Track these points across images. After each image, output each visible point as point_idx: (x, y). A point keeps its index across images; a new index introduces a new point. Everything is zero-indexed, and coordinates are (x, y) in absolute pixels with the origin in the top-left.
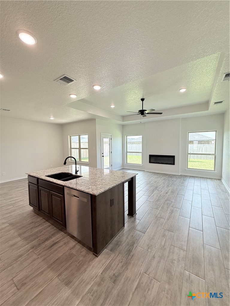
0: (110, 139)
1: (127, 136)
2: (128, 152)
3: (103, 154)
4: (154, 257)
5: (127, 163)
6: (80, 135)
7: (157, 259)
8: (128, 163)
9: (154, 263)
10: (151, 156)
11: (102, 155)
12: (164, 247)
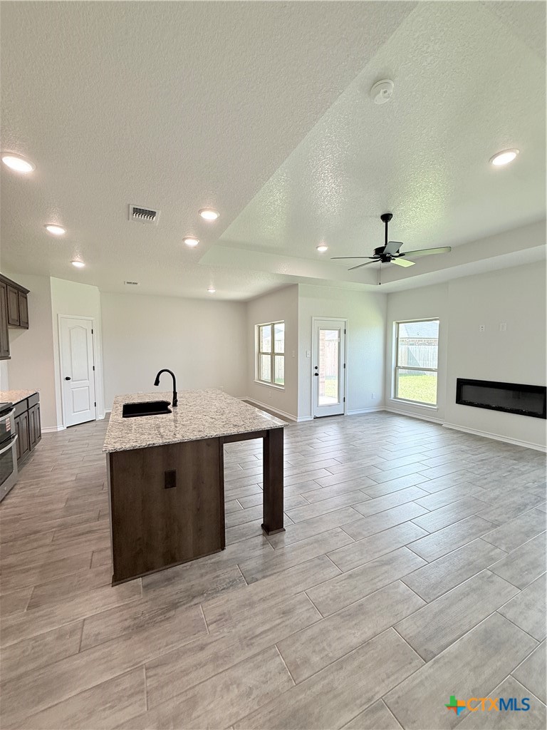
0: (342, 332)
1: (398, 323)
2: (400, 368)
3: (316, 368)
4: (202, 648)
5: (395, 398)
6: (274, 324)
7: (202, 656)
8: (399, 397)
9: (188, 661)
10: (461, 383)
11: (315, 371)
12: (253, 638)
